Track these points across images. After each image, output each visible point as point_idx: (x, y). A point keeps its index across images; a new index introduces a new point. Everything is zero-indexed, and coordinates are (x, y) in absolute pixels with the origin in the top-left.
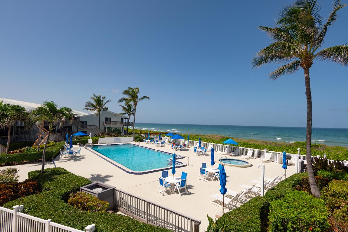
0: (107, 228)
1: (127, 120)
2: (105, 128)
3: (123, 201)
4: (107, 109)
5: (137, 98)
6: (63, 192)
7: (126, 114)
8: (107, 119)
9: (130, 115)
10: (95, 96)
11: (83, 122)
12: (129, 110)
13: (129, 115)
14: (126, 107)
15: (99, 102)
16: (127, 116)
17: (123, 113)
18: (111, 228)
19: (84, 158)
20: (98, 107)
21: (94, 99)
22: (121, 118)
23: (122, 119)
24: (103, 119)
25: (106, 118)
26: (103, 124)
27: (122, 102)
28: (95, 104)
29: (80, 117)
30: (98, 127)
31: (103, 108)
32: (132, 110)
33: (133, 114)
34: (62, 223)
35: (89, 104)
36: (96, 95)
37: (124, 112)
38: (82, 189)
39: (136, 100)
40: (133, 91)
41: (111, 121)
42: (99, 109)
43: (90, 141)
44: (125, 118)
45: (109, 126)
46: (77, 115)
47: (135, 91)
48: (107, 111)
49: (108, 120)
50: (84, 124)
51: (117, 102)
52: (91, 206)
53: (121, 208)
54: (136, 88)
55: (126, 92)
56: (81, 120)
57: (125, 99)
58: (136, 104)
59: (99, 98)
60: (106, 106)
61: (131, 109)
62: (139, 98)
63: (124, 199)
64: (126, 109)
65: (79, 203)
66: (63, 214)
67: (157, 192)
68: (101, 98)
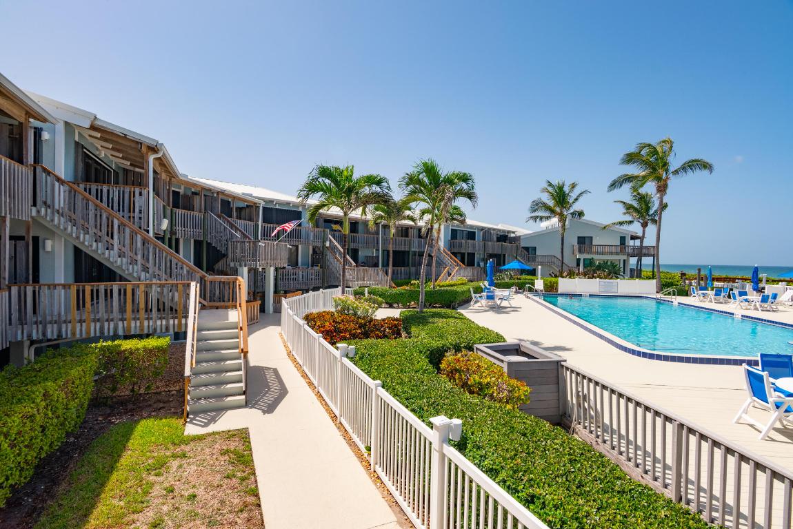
0: (496, 446)
1: (637, 242)
2: (578, 260)
3: (586, 405)
4: (581, 214)
5: (667, 171)
6: (436, 343)
7: (633, 222)
8: (581, 240)
9: (647, 226)
10: (550, 184)
11: (527, 249)
12: (643, 210)
13: (644, 225)
14: (635, 204)
15: (561, 197)
16: (636, 228)
17: (625, 220)
18: (507, 450)
19: (517, 311)
20: (558, 210)
21: (548, 192)
22: (621, 237)
23: (623, 239)
24: (572, 241)
25: (579, 238)
26: (573, 254)
27: (621, 185)
28: (551, 203)
29: (520, 237)
30: (561, 259)
31: (571, 211)
32: (651, 212)
33: (654, 221)
34: (399, 396)
35: (537, 205)
36: (555, 182)
37: (628, 218)
38: (477, 349)
39: (664, 177)
40: (655, 152)
41: (593, 244)
42: (561, 214)
43: (539, 284)
44: (633, 238)
45: (589, 256)
46: (514, 232)
47: (659, 149)
48: (580, 220)
49: (584, 242)
50: (530, 251)
51: (606, 189)
52: (480, 383)
53: (580, 427)
54: (664, 142)
55: (630, 158)
56: (523, 244)
57: (628, 179)
58: (662, 189)
59: (561, 188)
60: (576, 207)
61: (648, 208)
62: (672, 169)
63: (589, 399)
64: (635, 209)
65: (457, 370)
66: (410, 381)
67: (735, 420)
68: (566, 189)
